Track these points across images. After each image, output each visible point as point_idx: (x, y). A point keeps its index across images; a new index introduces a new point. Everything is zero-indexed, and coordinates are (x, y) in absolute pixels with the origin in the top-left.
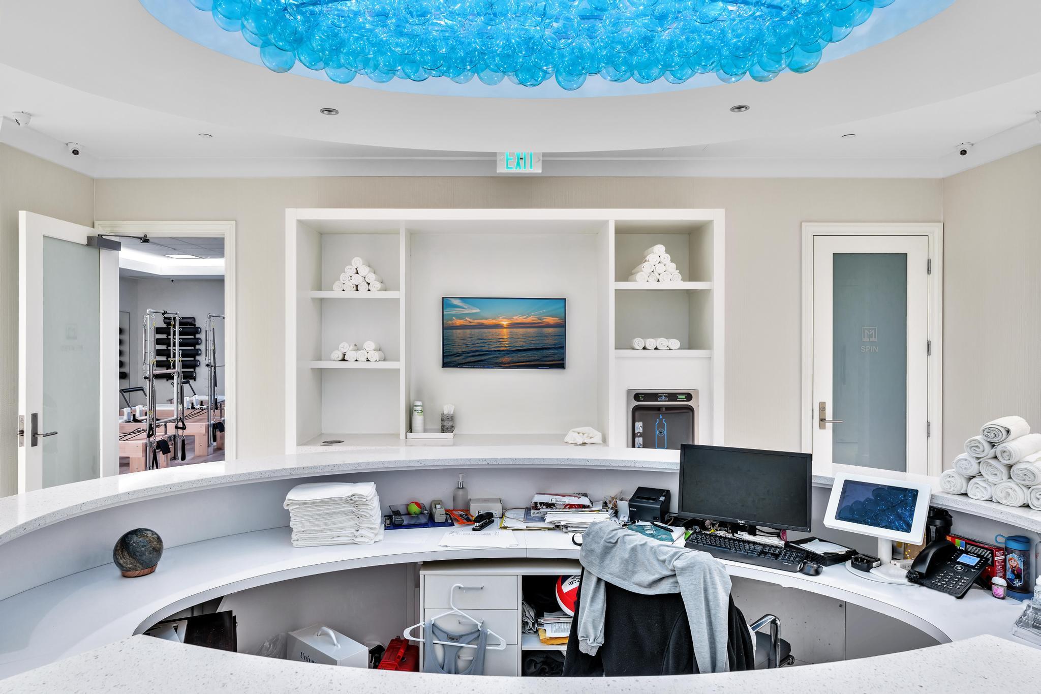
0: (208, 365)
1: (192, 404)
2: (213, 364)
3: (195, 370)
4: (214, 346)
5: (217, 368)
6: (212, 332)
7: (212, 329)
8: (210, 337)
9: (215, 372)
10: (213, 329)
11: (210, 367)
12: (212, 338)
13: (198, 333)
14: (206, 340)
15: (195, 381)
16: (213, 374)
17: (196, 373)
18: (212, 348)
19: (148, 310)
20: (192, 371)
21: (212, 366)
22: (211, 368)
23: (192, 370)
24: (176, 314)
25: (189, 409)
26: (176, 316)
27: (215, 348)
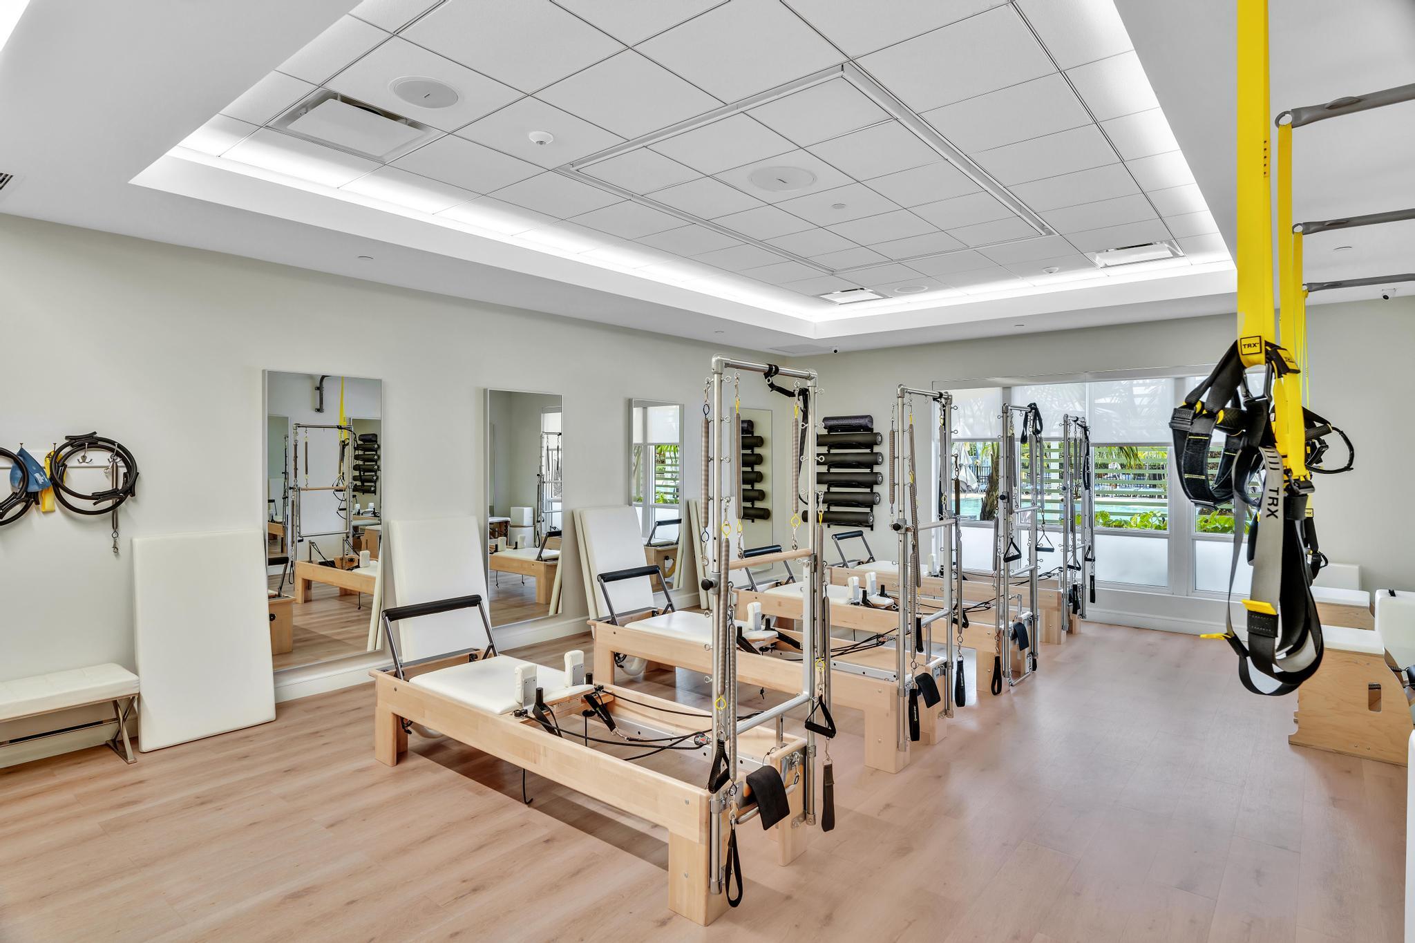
0: (897, 527)
1: (865, 593)
2: (909, 524)
3: (872, 510)
4: (914, 475)
5: (920, 534)
6: (907, 435)
7: (907, 427)
8: (903, 450)
9: (915, 547)
10: (911, 426)
11: (903, 531)
12: (907, 453)
13: (876, 444)
14: (893, 458)
15: (872, 529)
16: (910, 551)
17: (873, 517)
18: (909, 480)
19: (714, 360)
20: (868, 513)
21: (907, 529)
22: (905, 535)
23: (868, 510)
24: (808, 378)
25: (858, 604)
26: (809, 383)
27: (914, 480)
